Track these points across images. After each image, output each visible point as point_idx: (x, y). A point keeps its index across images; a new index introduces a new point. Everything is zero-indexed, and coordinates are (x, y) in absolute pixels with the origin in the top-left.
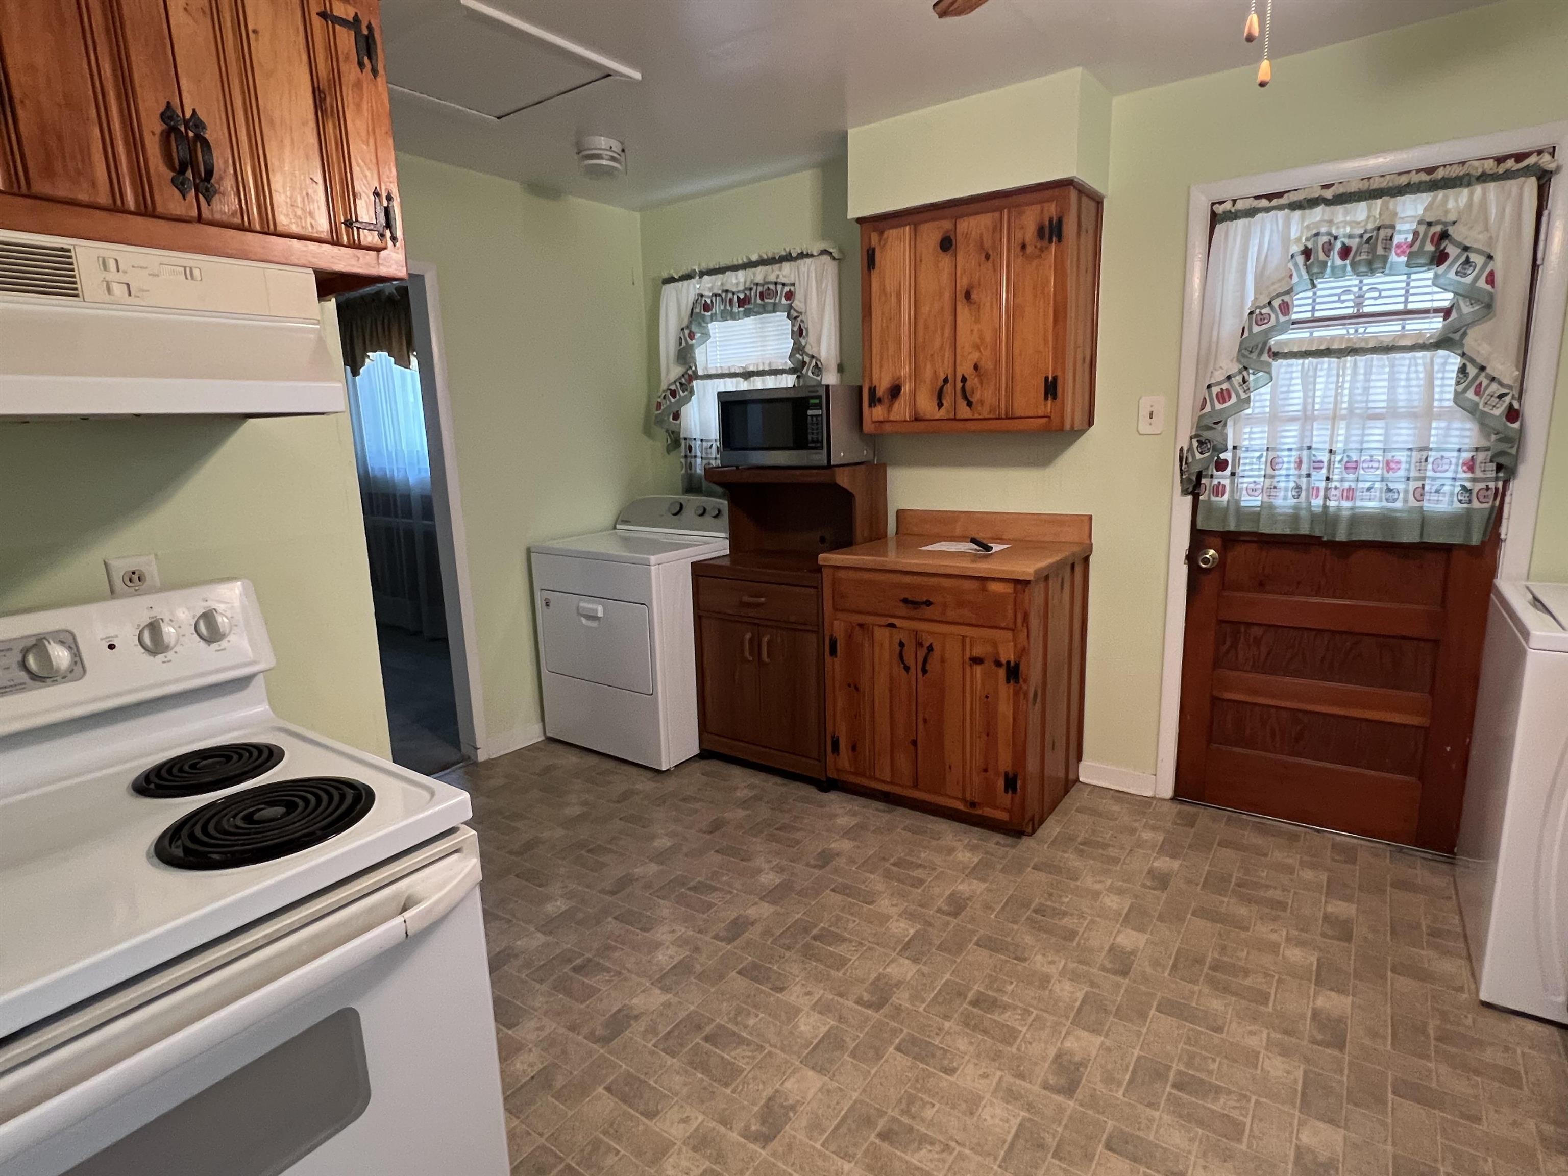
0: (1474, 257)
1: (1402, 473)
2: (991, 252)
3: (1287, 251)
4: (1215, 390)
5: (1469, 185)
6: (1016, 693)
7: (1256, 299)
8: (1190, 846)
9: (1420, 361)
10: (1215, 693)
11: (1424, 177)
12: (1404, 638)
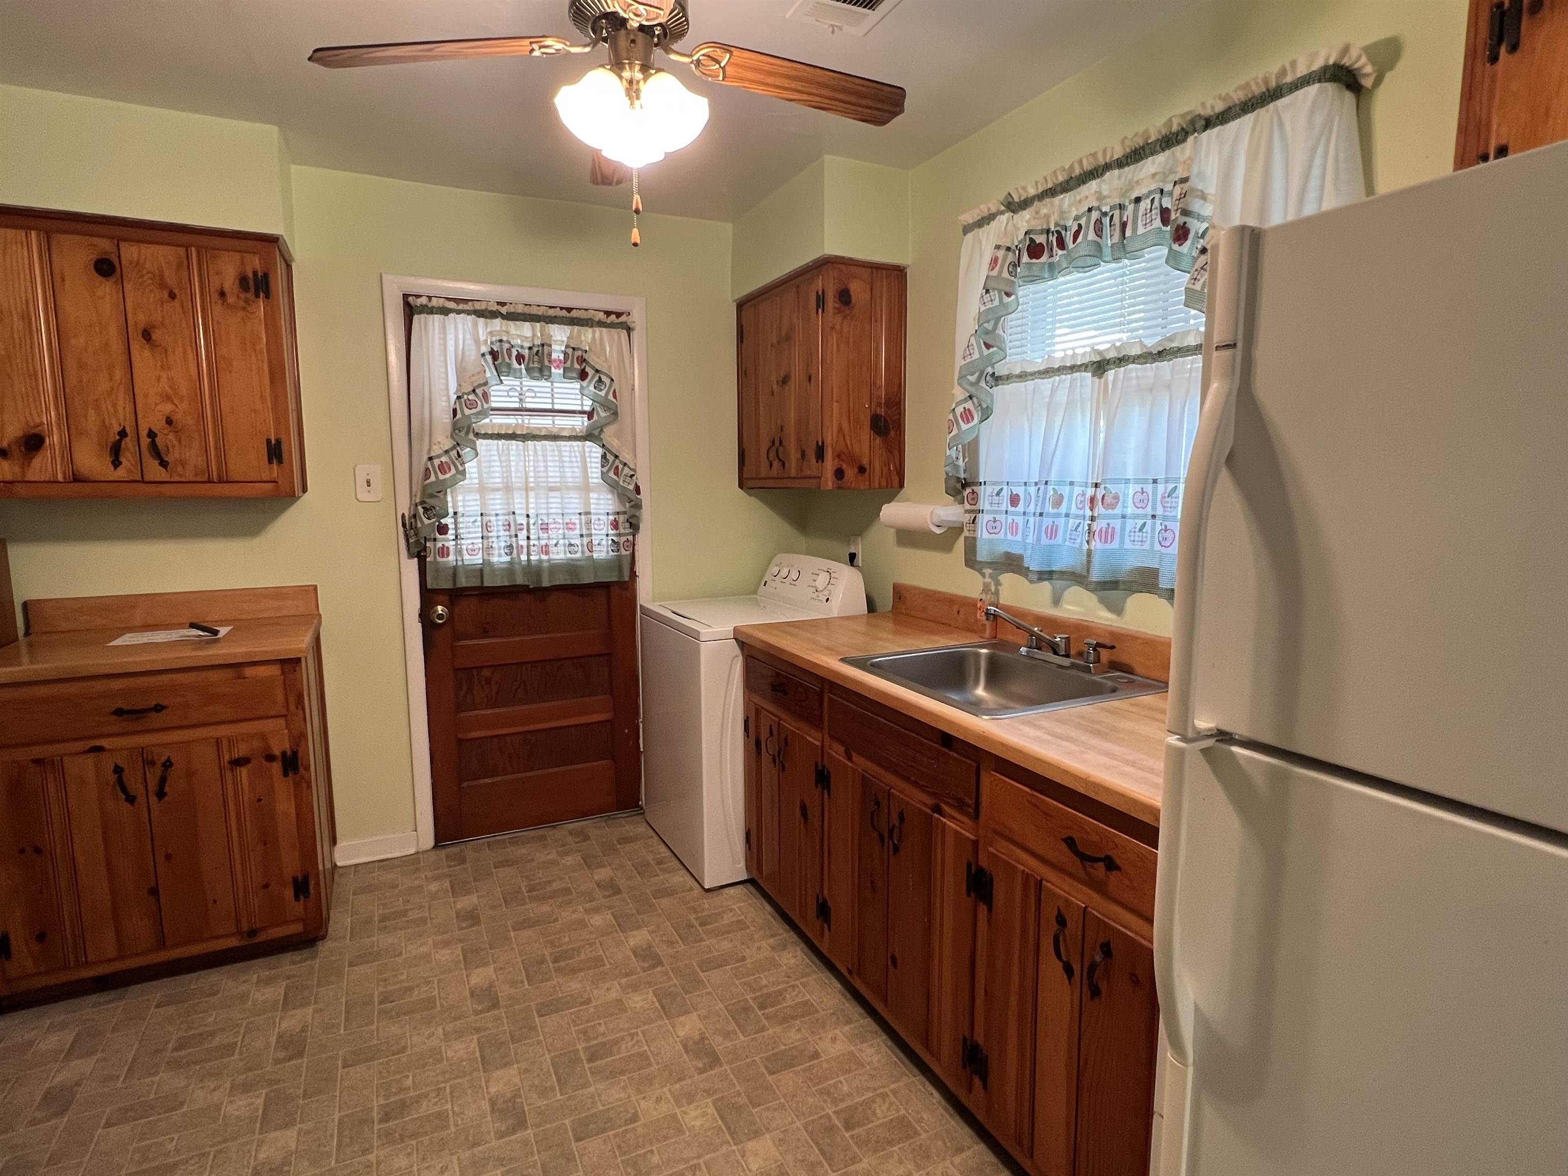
0: (604, 378)
1: (577, 532)
2: (176, 291)
3: (479, 350)
4: (436, 462)
5: (592, 326)
6: (297, 785)
7: (460, 385)
8: (475, 880)
9: (576, 449)
10: (460, 736)
11: (564, 313)
12: (591, 656)
